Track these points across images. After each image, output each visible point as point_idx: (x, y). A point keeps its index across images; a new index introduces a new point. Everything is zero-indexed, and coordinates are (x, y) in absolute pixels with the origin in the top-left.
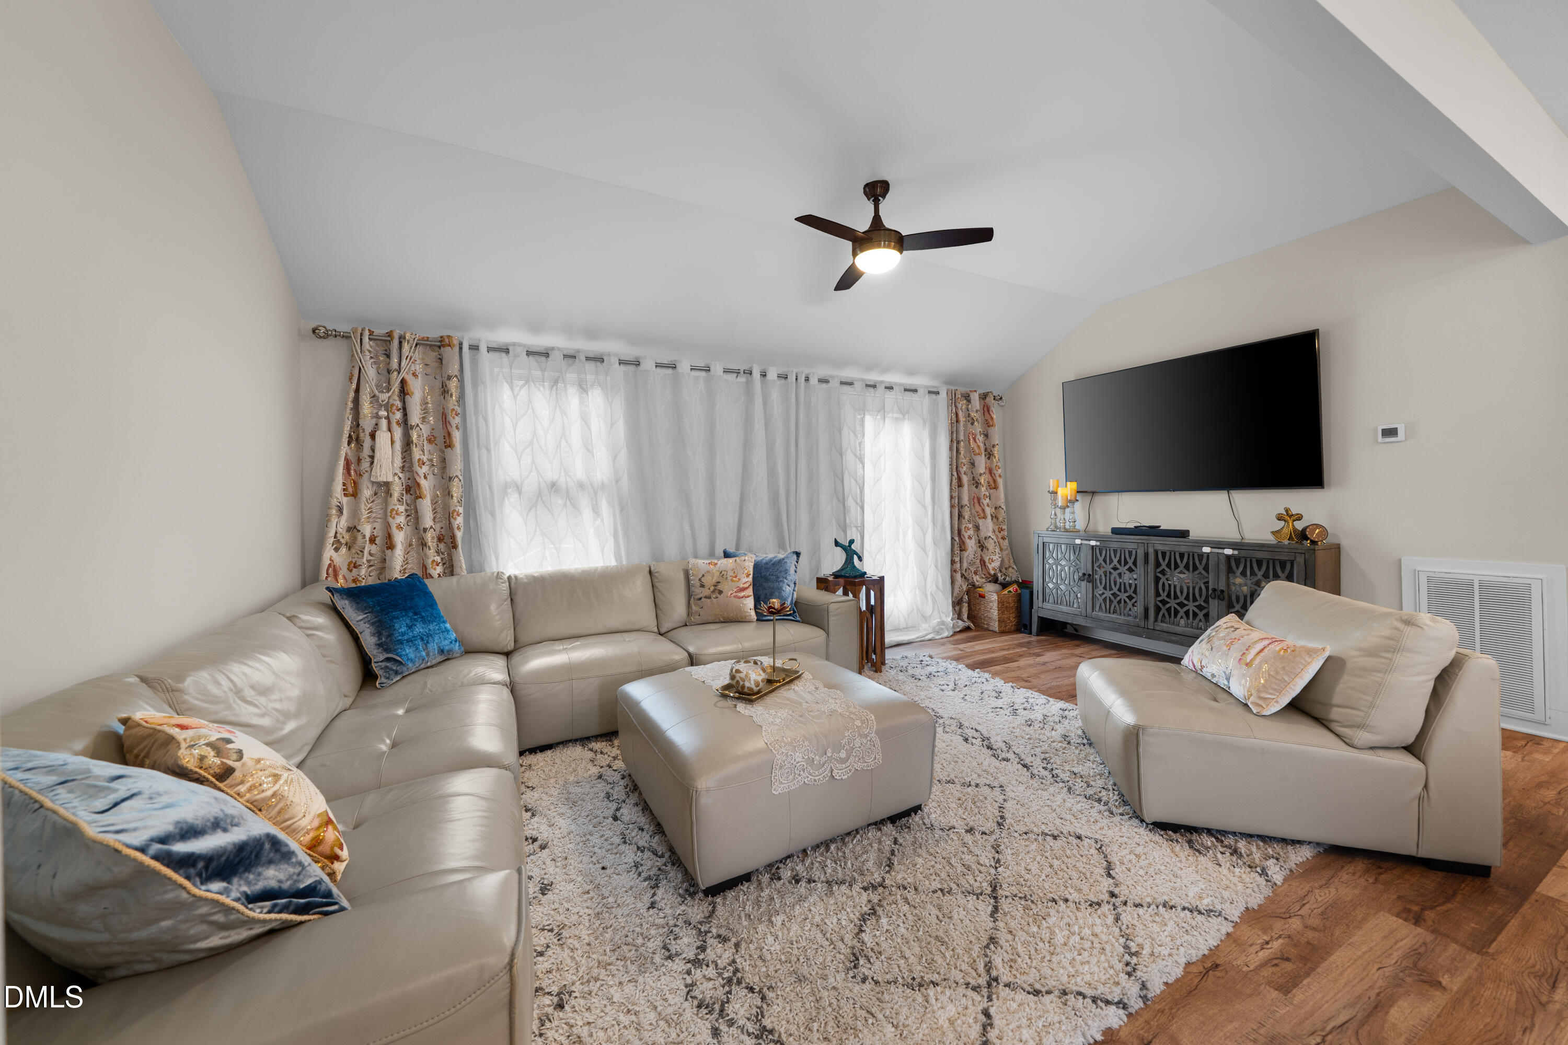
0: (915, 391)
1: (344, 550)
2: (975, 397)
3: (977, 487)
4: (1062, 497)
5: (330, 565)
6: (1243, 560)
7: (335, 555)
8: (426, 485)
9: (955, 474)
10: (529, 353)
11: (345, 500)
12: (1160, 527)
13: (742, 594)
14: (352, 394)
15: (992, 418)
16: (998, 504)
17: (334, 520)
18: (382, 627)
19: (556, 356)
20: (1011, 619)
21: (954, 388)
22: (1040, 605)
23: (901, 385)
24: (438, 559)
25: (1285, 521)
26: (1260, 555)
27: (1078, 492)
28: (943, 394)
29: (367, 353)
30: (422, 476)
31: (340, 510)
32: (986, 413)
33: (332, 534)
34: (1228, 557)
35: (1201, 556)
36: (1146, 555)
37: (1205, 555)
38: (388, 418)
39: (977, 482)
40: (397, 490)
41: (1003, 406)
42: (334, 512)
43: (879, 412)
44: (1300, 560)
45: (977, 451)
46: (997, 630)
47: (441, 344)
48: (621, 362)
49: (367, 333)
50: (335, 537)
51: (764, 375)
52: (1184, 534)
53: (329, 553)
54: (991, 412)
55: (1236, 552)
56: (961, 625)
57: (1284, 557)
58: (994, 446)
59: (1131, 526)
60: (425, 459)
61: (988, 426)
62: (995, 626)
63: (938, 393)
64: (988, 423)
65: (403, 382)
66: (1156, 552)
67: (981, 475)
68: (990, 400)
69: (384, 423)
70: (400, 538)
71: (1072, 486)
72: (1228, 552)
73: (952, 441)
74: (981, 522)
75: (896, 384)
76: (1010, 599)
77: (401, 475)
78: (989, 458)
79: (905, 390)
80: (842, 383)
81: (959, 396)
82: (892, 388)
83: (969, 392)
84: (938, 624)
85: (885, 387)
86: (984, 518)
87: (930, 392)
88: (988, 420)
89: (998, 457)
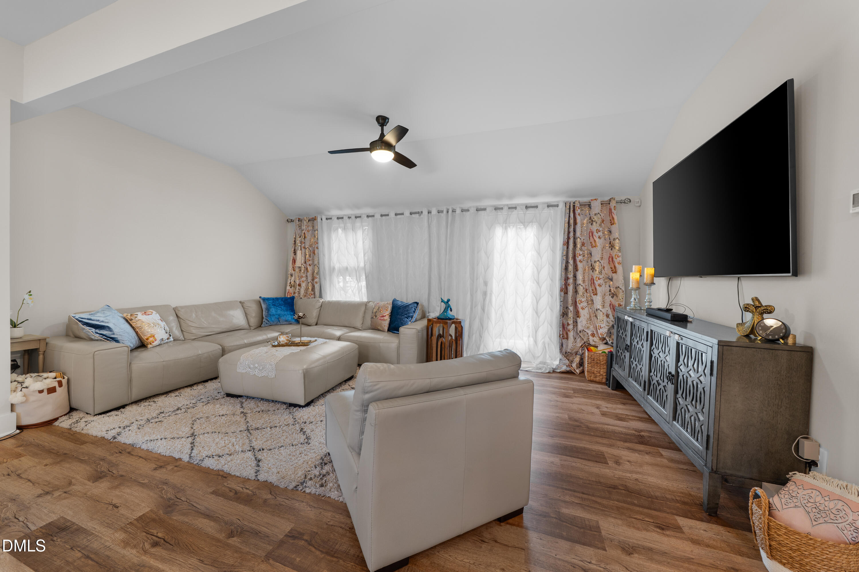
0: (537, 207)
1: (293, 288)
2: (597, 204)
3: (593, 271)
4: (632, 280)
5: (288, 292)
7: (290, 289)
8: (310, 269)
9: (571, 261)
10: (338, 218)
11: (293, 272)
13: (382, 318)
14: (294, 239)
15: (614, 217)
16: (617, 285)
17: (290, 278)
18: (268, 309)
19: (346, 218)
21: (573, 200)
22: (614, 366)
23: (522, 205)
24: (313, 293)
26: (691, 344)
27: (653, 275)
28: (561, 206)
29: (297, 226)
30: (308, 265)
31: (292, 275)
32: (610, 214)
33: (289, 282)
34: (678, 343)
36: (647, 332)
38: (301, 246)
39: (593, 268)
40: (303, 269)
42: (289, 276)
44: (709, 353)
45: (594, 244)
47: (314, 219)
48: (368, 216)
49: (297, 219)
50: (290, 283)
51: (429, 212)
53: (288, 288)
54: (613, 214)
55: (680, 339)
56: (564, 368)
57: (702, 349)
58: (614, 239)
60: (310, 259)
61: (611, 225)
63: (557, 206)
64: (611, 222)
65: (304, 233)
66: (652, 332)
67: (595, 262)
68: (613, 204)
69: (300, 247)
70: (304, 285)
71: (654, 268)
72: (677, 338)
73: (569, 238)
74: (594, 297)
75: (518, 205)
77: (304, 265)
78: (612, 249)
79: (527, 207)
80: (477, 210)
81: (577, 205)
82: (515, 208)
83: (590, 201)
84: (541, 363)
85: (509, 208)
86: (596, 294)
87: (548, 206)
88: (612, 220)
89: (617, 248)
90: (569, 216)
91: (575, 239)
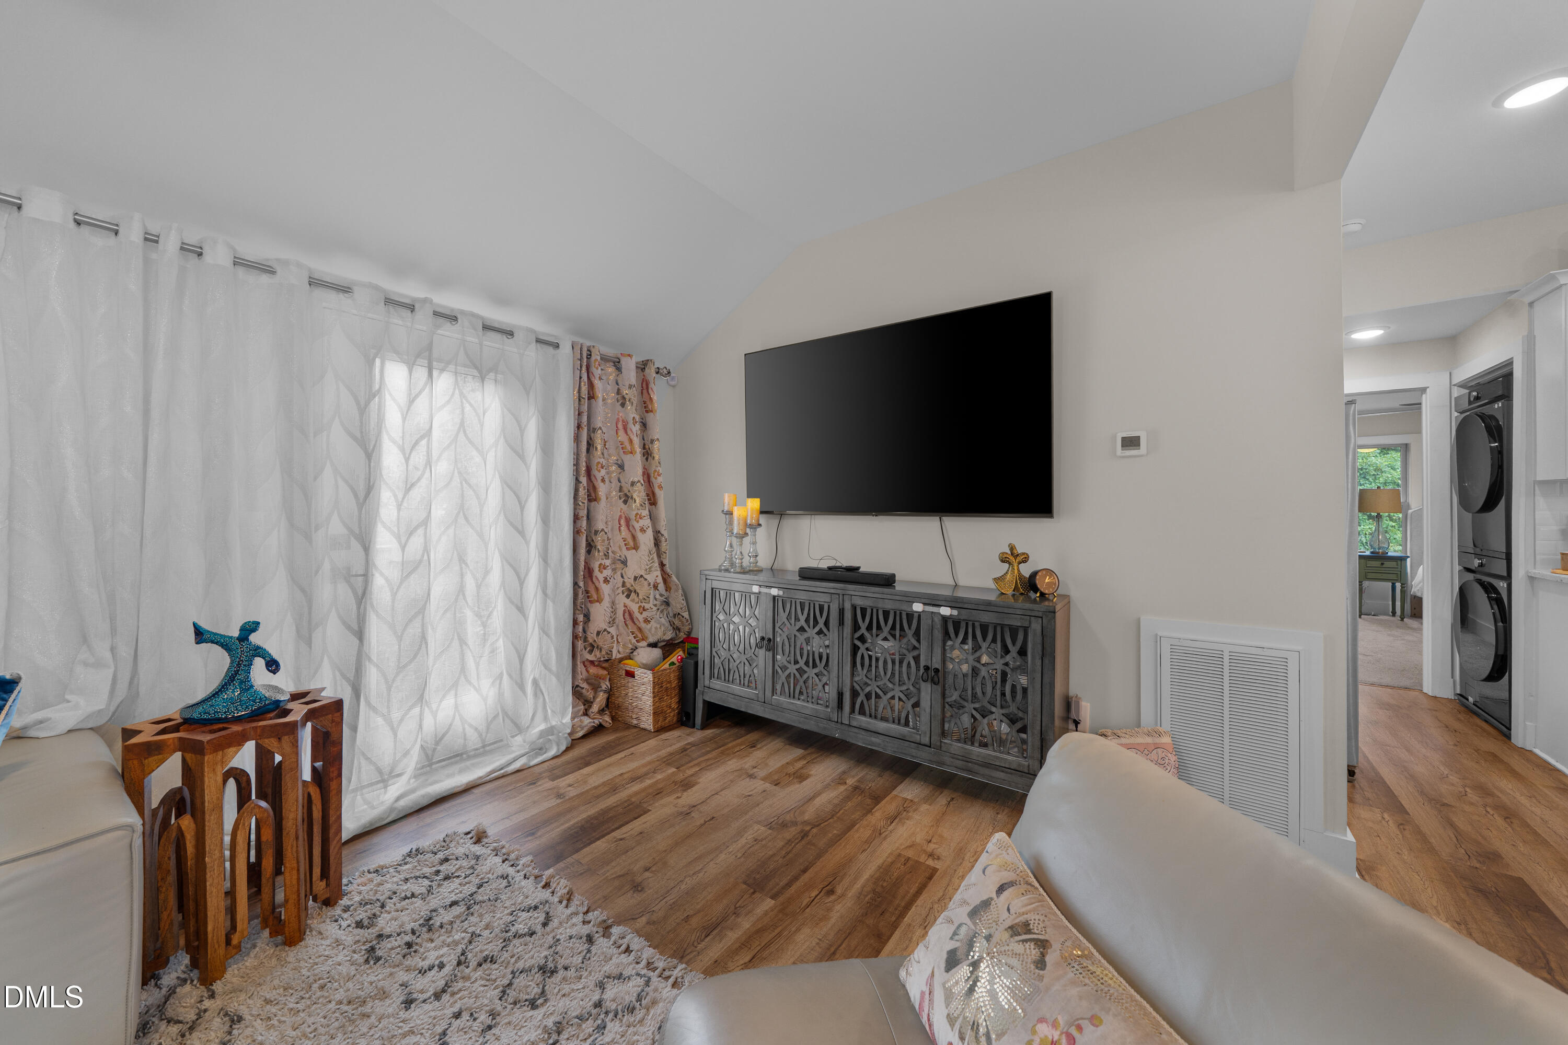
0: (510, 334)
2: (629, 366)
3: (625, 502)
4: (739, 520)
6: (963, 625)
9: (584, 480)
12: (858, 568)
15: (651, 399)
20: (673, 705)
21: (588, 343)
22: (707, 683)
23: (472, 315)
25: (1010, 564)
26: (986, 618)
27: (762, 512)
28: (565, 349)
32: (645, 391)
34: (945, 619)
35: (910, 616)
36: (842, 612)
37: (916, 615)
39: (626, 495)
41: (674, 386)
43: (418, 356)
44: (1036, 626)
45: (629, 448)
46: (651, 728)
52: (888, 581)
54: (650, 391)
55: (955, 612)
57: (1017, 623)
58: (654, 442)
59: (824, 565)
61: (647, 412)
62: (647, 722)
63: (557, 346)
64: (646, 407)
66: (854, 608)
67: (633, 484)
68: (650, 372)
71: (754, 504)
72: (945, 611)
73: (579, 427)
75: (463, 312)
76: (672, 675)
78: (647, 459)
79: (487, 328)
80: (314, 282)
81: (596, 357)
82: (453, 319)
83: (620, 356)
84: (542, 734)
85: (436, 314)
86: (636, 548)
87: (539, 341)
88: (648, 403)
89: (657, 457)
90: (580, 378)
91: (592, 430)
